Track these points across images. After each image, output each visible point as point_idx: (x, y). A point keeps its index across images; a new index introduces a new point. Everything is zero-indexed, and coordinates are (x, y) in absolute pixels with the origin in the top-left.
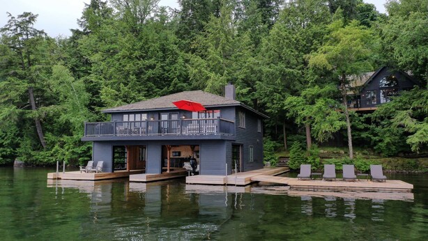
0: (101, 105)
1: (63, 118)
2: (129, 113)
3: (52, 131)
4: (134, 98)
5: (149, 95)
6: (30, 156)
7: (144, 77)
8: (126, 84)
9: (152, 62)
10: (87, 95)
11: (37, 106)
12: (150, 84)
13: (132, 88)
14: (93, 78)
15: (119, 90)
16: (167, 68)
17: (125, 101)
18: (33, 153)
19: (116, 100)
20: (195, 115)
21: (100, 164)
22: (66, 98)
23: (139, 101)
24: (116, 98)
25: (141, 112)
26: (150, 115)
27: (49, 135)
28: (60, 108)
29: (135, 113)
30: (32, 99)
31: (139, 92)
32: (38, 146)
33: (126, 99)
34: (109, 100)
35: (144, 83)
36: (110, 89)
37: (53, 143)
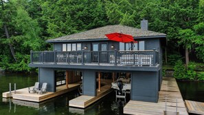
0: (48, 35)
1: (25, 43)
2: (67, 43)
3: (20, 52)
4: (69, 31)
5: (80, 28)
6: (8, 66)
7: (76, 16)
8: (64, 22)
9: (81, 6)
10: (39, 29)
11: (10, 35)
12: (80, 21)
13: (68, 24)
14: (43, 18)
15: (59, 26)
16: (91, 10)
17: (64, 33)
18: (9, 65)
19: (58, 32)
20: (122, 45)
21: (45, 86)
22: (26, 30)
23: (73, 33)
24: (58, 30)
25: (77, 42)
26: (84, 45)
27: (18, 54)
28: (23, 37)
29: (71, 42)
30: (6, 31)
31: (73, 27)
32: (12, 61)
33: (65, 32)
34: (53, 32)
35: (76, 21)
36: (53, 25)
37: (21, 59)
